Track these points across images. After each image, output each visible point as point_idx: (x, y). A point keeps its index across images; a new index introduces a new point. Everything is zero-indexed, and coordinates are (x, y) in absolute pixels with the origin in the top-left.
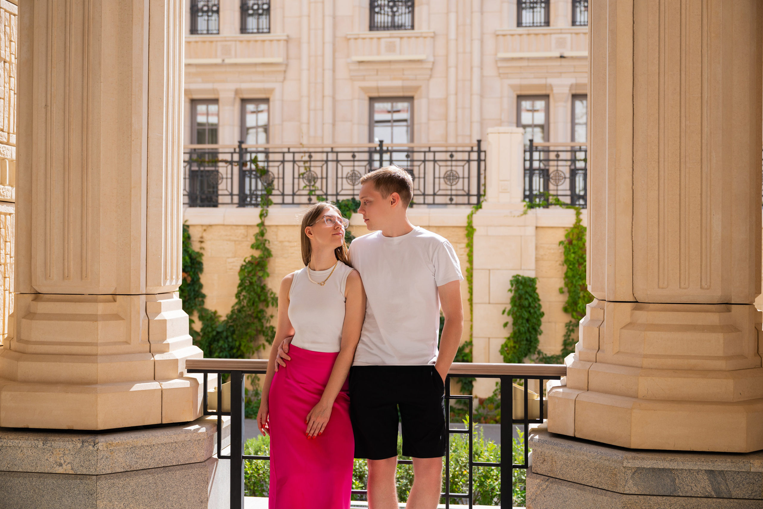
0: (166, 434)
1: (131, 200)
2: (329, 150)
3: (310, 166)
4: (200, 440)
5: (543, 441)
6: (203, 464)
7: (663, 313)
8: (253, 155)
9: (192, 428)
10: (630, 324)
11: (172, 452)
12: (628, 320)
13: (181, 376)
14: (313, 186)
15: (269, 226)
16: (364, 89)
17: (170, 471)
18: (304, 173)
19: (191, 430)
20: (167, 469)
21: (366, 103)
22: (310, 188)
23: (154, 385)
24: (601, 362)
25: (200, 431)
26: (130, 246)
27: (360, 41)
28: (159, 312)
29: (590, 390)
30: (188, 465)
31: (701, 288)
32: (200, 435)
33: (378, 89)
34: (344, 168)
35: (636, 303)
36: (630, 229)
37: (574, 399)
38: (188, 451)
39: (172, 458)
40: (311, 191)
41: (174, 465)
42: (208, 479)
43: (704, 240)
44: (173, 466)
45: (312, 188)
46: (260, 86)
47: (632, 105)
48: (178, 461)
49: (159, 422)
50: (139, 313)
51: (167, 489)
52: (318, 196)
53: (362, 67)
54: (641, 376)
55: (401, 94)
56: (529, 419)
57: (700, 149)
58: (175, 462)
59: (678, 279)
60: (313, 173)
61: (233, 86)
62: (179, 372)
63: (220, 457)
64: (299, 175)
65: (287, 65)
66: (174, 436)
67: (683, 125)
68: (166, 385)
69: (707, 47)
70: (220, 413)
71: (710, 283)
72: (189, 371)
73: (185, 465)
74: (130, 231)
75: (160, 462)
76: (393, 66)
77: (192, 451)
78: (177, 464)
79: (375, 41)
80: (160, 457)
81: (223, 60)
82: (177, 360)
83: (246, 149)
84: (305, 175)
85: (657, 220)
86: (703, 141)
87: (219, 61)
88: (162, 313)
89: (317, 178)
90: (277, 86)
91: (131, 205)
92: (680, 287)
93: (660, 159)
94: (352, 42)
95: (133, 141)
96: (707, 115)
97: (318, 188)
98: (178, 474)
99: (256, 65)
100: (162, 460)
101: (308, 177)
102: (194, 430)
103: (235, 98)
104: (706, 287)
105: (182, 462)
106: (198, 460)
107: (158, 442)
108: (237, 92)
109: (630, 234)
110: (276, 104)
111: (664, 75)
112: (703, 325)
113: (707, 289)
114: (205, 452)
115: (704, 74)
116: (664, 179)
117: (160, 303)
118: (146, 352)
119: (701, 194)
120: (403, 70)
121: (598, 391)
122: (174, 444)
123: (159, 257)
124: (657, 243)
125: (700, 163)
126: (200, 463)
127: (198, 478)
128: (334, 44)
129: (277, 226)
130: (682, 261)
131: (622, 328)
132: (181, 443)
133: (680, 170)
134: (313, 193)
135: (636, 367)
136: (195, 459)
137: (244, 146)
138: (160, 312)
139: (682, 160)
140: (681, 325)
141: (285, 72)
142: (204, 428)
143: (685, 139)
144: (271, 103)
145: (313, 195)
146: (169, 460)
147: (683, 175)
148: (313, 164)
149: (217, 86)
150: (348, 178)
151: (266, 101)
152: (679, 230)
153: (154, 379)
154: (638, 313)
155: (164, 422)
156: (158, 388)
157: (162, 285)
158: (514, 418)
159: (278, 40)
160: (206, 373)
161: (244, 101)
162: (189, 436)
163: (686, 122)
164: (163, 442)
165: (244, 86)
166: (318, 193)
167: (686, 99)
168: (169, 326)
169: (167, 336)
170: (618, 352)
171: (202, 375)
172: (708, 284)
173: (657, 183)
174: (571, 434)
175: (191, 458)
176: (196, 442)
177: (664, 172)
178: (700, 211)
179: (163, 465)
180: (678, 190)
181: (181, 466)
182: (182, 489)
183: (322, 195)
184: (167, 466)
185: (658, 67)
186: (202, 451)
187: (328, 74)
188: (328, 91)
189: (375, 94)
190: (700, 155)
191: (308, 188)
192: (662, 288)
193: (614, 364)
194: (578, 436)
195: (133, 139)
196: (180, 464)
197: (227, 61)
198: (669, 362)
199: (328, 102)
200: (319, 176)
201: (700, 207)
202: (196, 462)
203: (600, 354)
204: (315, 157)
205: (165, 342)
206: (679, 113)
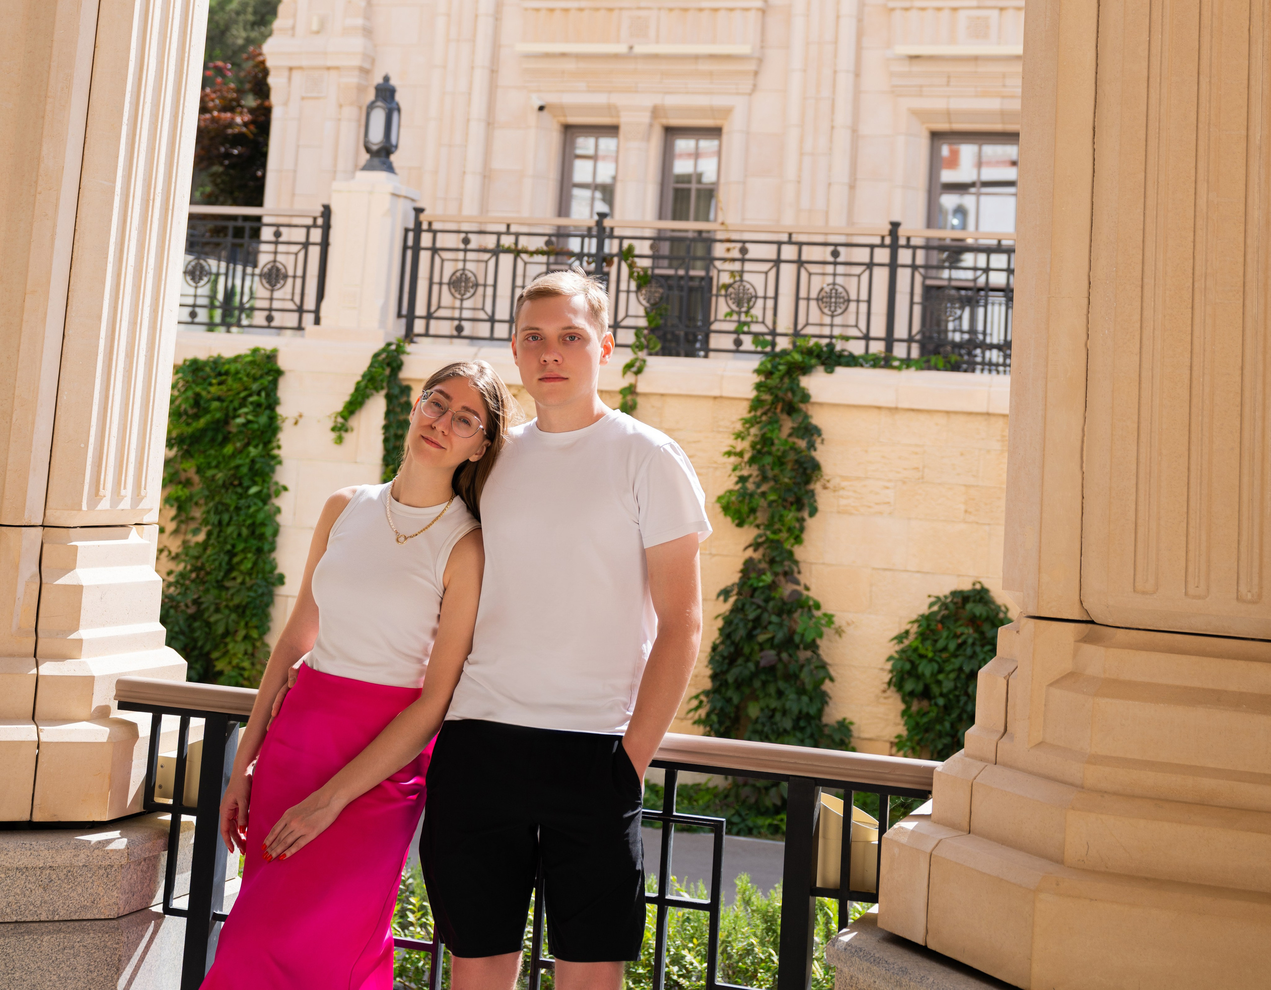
0: (28, 845)
1: (22, 320)
2: (785, 238)
3: (742, 272)
4: (112, 866)
5: (853, 950)
6: (112, 923)
7: (1144, 654)
8: (626, 244)
9: (94, 838)
10: (1072, 675)
11: (41, 890)
12: (1068, 666)
13: (102, 715)
14: (747, 312)
15: (645, 395)
16: (917, 114)
17: (29, 933)
18: (730, 285)
19: (89, 842)
20: (23, 928)
21: (924, 142)
22: (740, 316)
23: (25, 732)
24: (1006, 765)
25: (112, 846)
26: (11, 419)
27: (913, 14)
28: (69, 567)
29: (974, 833)
30: (76, 924)
31: (1237, 598)
32: (111, 854)
33: (949, 114)
34: (813, 278)
35: (1090, 626)
36: (1079, 444)
37: (929, 850)
38: (79, 890)
39: (38, 902)
40: (742, 324)
41: (43, 918)
42: (120, 960)
43: (1245, 479)
44: (40, 921)
45: (743, 318)
46: (702, 101)
47: (1091, 151)
48: (54, 911)
49: (25, 817)
50: (16, 567)
51: (17, 975)
52: (756, 335)
53: (917, 68)
54: (1073, 808)
55: (998, 127)
56: (852, 888)
57: (1242, 260)
58: (44, 914)
59: (1183, 571)
60: (748, 286)
61: (650, 101)
62: (95, 705)
63: (169, 910)
64: (719, 289)
65: (760, 61)
66: (46, 852)
67: (1202, 202)
68: (51, 734)
69: (1263, 21)
70: (177, 810)
71: (1261, 587)
72: (123, 706)
73: (69, 924)
74: (15, 387)
75: (8, 910)
76: (983, 68)
77: (90, 891)
78: (50, 918)
79: (946, 14)
80: (11, 899)
81: (631, 48)
82: (93, 677)
83: (612, 229)
84: (731, 290)
85: (1136, 426)
86: (1249, 241)
87: (622, 49)
88: (78, 571)
89: (756, 297)
90: (738, 103)
91: (21, 329)
92: (1186, 594)
93: (1146, 280)
94: (898, 14)
95: (40, 193)
96: (1260, 179)
97: (757, 318)
98: (48, 942)
99: (696, 58)
100: (14, 907)
101: (738, 294)
102: (100, 842)
103: (651, 126)
104: (1249, 596)
105: (63, 914)
106: (102, 913)
107: (7, 865)
108: (656, 112)
109: (1078, 456)
110: (733, 138)
111: (1160, 83)
112: (1241, 693)
113: (1254, 602)
114: (124, 897)
115: (1253, 82)
116: (1154, 329)
117: (76, 547)
118: (26, 656)
119: (1242, 369)
120: (1004, 76)
121: (987, 836)
122: (48, 872)
123: (82, 445)
124: (1134, 482)
125: (1241, 294)
126: (107, 922)
127: (96, 955)
128: (860, 20)
129: (662, 395)
130: (1191, 530)
131: (1051, 685)
132: (65, 871)
133: (1193, 308)
134: (746, 329)
135: (1072, 785)
136: (96, 911)
137: (607, 223)
138: (74, 568)
139: (1196, 285)
140: (1186, 688)
141: (756, 73)
142: (125, 840)
143: (1207, 235)
144: (725, 137)
145: (744, 333)
146: (31, 907)
147: (1197, 320)
148: (748, 266)
149: (618, 99)
150: (822, 299)
151: (715, 132)
152: (1187, 453)
153: (33, 719)
154: (1089, 649)
155: (38, 817)
156: (29, 739)
157: (84, 507)
158: (819, 884)
159: (747, 10)
160: (158, 712)
161: (671, 132)
162: (82, 856)
163: (1208, 194)
164: (20, 864)
165: (670, 101)
166: (755, 328)
167: (1209, 140)
168: (87, 601)
169: (82, 622)
170: (1041, 743)
171: (148, 717)
172: (1255, 590)
173: (1138, 337)
174: (919, 940)
175: (85, 907)
176: (102, 872)
177: (1154, 311)
178: (1239, 408)
179: (15, 919)
180: (1188, 355)
181: (57, 924)
182: (54, 978)
183: (763, 334)
184: (25, 922)
185: (1146, 64)
186: (115, 893)
187: (845, 81)
188: (843, 116)
189: (942, 126)
190: (1241, 273)
191: (735, 317)
192: (1144, 593)
193: (1031, 773)
194: (932, 946)
195: (39, 189)
196: (56, 918)
197: (639, 49)
198: (1149, 779)
199: (842, 138)
200: (761, 293)
201: (1239, 399)
202: (97, 917)
203: (1005, 744)
204: (754, 251)
205: (74, 636)
206: (1193, 171)
